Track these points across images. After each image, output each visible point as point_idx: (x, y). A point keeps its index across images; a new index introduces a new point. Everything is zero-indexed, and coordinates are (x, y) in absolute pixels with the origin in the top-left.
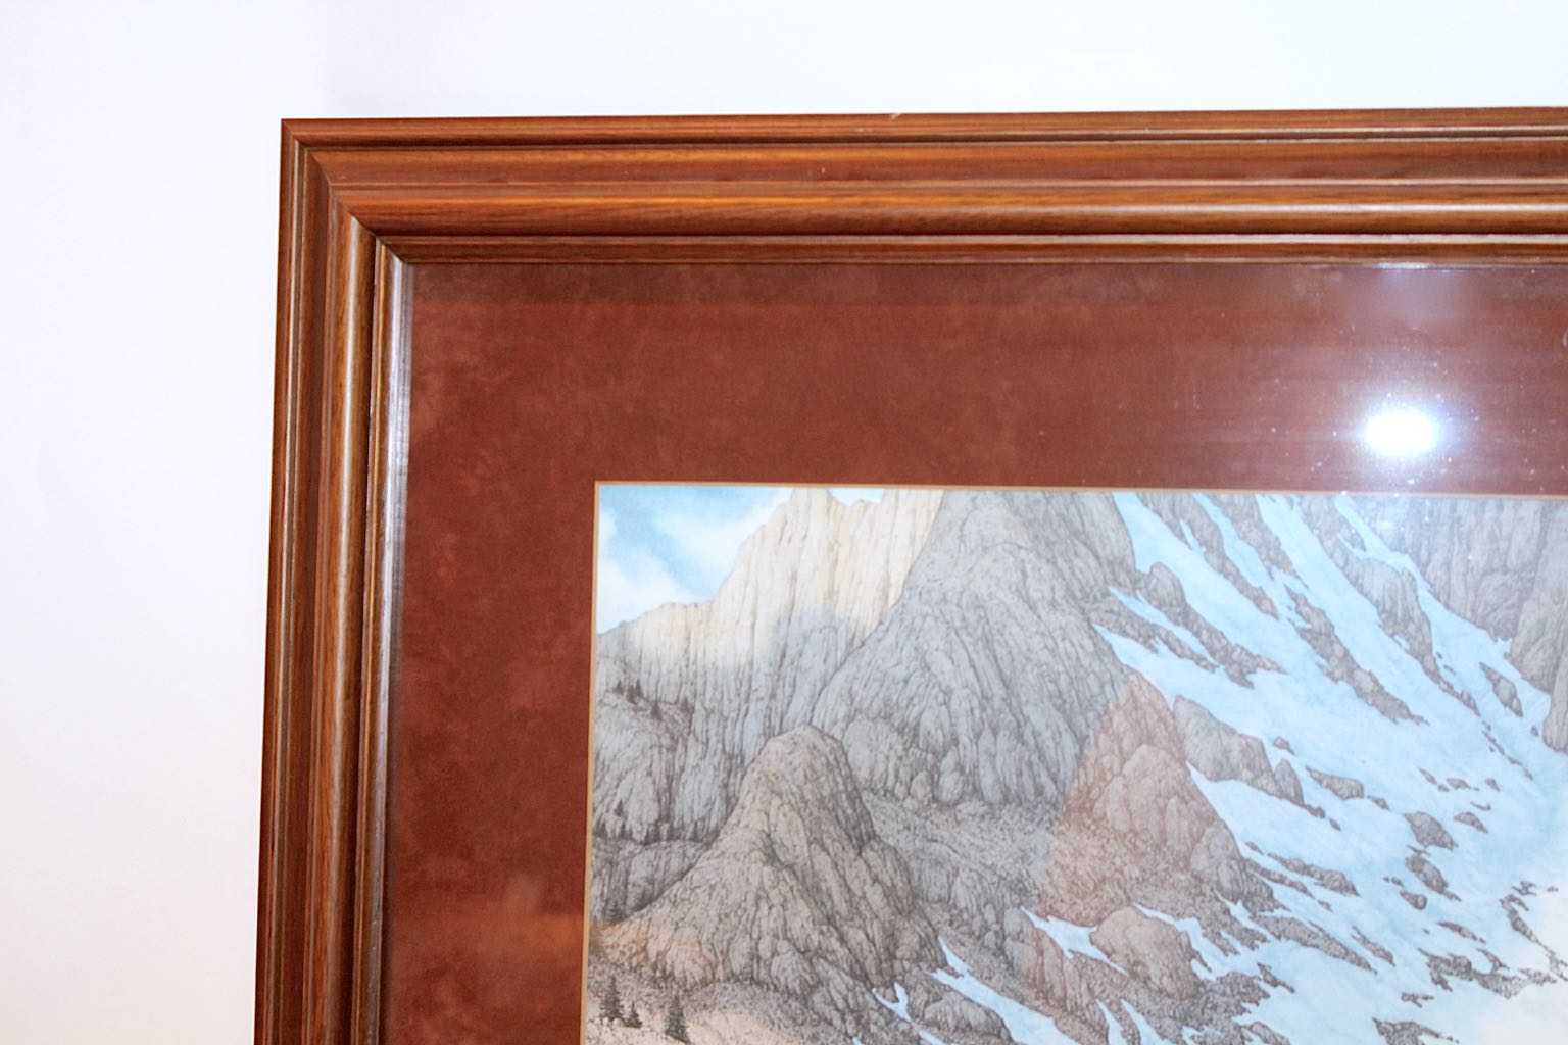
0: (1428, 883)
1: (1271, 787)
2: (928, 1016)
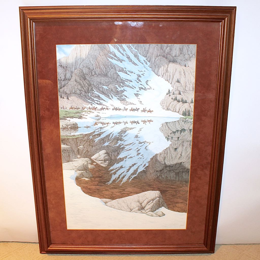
0: (139, 81)
1: (124, 72)
2: (92, 96)
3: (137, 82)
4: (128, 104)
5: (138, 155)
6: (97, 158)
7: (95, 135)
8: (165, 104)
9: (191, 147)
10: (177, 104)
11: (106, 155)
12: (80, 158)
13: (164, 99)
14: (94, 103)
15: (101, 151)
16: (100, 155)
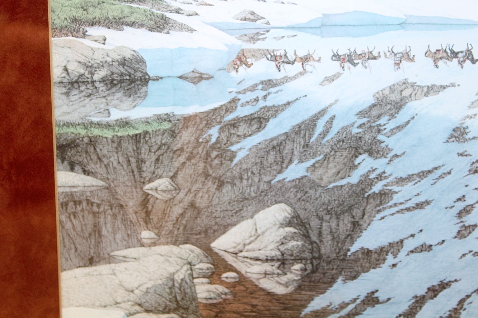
5: (460, 235)
6: (240, 247)
7: (234, 124)
11: (292, 230)
12: (154, 244)
15: (267, 210)
16: (259, 232)
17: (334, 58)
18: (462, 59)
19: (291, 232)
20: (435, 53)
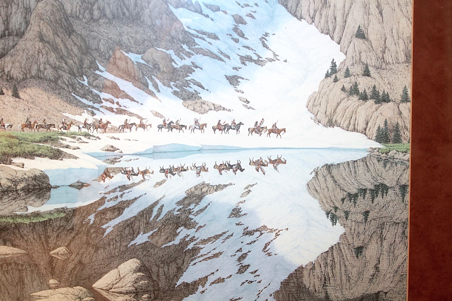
0: (239, 35)
1: (193, 9)
2: (94, 84)
3: (232, 39)
4: (207, 108)
6: (110, 286)
8: (323, 108)
9: (408, 241)
10: (360, 107)
11: (141, 274)
12: (58, 287)
13: (319, 92)
14: (101, 109)
15: (126, 263)
16: (122, 276)
17: (161, 171)
18: (235, 169)
19: (140, 275)
20: (220, 166)
